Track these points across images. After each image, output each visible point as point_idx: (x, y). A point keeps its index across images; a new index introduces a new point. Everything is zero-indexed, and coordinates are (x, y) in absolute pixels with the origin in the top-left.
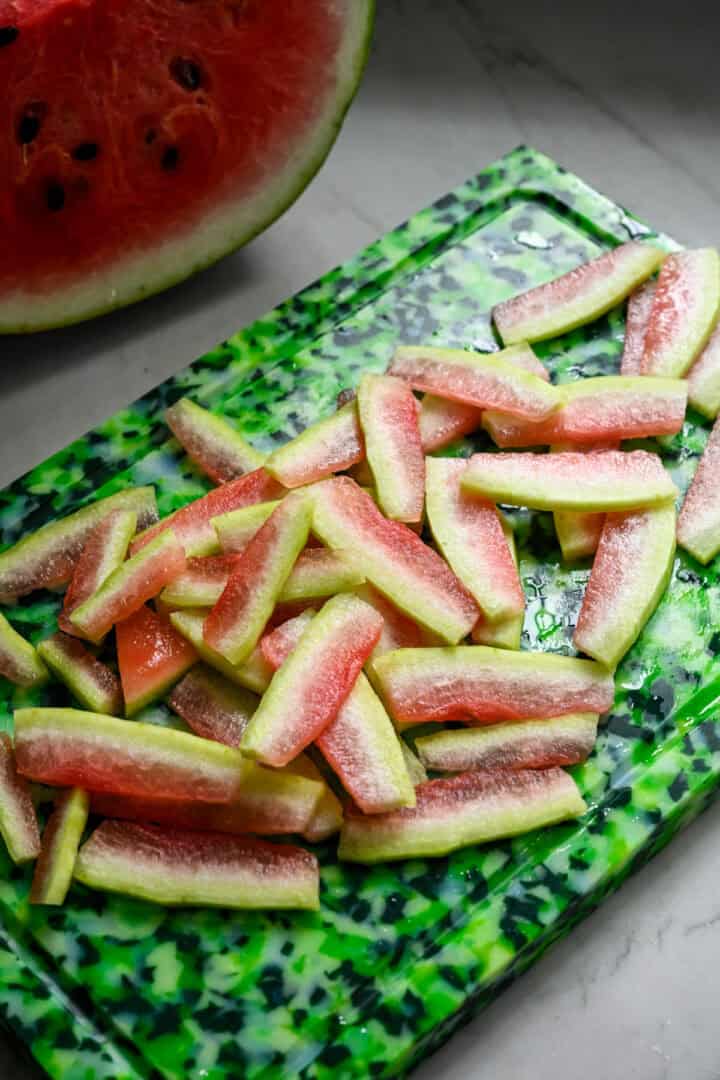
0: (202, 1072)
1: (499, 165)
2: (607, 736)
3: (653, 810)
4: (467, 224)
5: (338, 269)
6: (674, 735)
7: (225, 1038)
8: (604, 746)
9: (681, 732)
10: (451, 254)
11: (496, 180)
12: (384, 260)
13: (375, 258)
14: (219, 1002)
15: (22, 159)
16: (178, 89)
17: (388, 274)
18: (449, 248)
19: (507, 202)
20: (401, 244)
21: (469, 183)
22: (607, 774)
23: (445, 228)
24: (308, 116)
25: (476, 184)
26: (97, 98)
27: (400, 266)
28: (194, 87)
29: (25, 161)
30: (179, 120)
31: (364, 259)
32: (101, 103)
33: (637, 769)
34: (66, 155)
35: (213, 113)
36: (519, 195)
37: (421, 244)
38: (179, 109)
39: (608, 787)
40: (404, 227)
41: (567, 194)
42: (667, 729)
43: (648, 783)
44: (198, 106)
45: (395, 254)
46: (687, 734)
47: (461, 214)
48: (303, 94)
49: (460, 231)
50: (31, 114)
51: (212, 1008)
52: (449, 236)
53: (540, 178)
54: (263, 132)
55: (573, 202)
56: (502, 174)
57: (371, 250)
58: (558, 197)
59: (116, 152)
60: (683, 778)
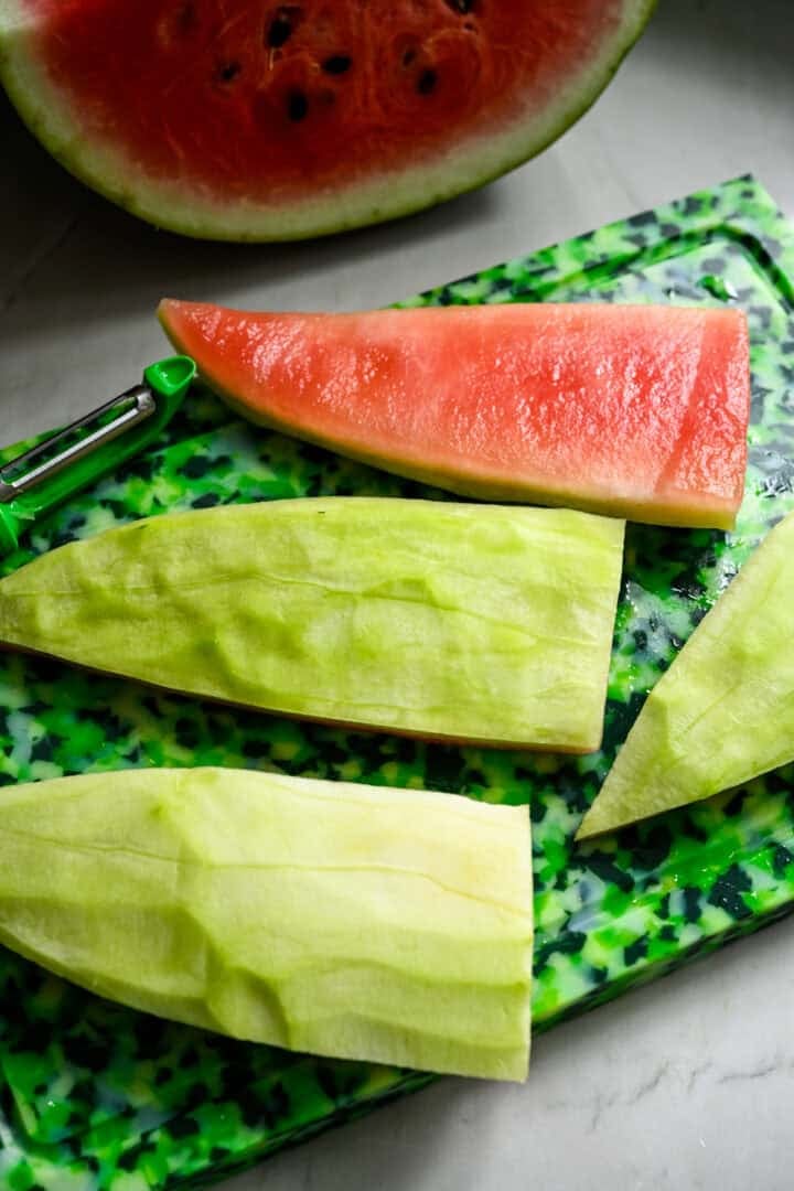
0: (50, 1103)
1: (714, 190)
2: (584, 871)
3: (600, 967)
4: (657, 250)
5: (502, 267)
6: (657, 890)
7: (84, 1074)
8: (576, 881)
9: (664, 889)
10: (627, 280)
11: (705, 207)
12: (553, 268)
13: (545, 265)
14: (93, 1035)
15: (269, 63)
16: (446, 10)
17: (552, 287)
18: (628, 272)
19: (709, 235)
20: (578, 257)
21: (675, 204)
22: (569, 913)
23: (631, 249)
24: (581, 56)
25: (682, 206)
26: (358, 10)
27: (568, 280)
28: (464, 12)
29: (271, 66)
30: (442, 43)
31: (532, 262)
32: (361, 17)
33: (603, 916)
34: (316, 65)
35: (480, 40)
36: (724, 231)
37: (599, 260)
38: (445, 32)
39: (564, 927)
40: (588, 237)
41: (775, 244)
42: (652, 882)
43: (607, 937)
44: (465, 31)
45: (567, 265)
46: (668, 895)
47: (653, 236)
48: (582, 32)
49: (647, 255)
50: (284, 18)
51: (83, 1039)
52: (634, 258)
53: (753, 217)
54: (531, 68)
55: (778, 256)
56: (715, 202)
57: (543, 253)
58: (765, 245)
59: (369, 67)
60: (645, 943)
